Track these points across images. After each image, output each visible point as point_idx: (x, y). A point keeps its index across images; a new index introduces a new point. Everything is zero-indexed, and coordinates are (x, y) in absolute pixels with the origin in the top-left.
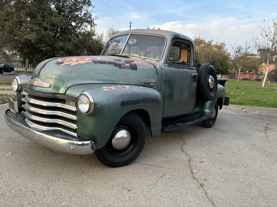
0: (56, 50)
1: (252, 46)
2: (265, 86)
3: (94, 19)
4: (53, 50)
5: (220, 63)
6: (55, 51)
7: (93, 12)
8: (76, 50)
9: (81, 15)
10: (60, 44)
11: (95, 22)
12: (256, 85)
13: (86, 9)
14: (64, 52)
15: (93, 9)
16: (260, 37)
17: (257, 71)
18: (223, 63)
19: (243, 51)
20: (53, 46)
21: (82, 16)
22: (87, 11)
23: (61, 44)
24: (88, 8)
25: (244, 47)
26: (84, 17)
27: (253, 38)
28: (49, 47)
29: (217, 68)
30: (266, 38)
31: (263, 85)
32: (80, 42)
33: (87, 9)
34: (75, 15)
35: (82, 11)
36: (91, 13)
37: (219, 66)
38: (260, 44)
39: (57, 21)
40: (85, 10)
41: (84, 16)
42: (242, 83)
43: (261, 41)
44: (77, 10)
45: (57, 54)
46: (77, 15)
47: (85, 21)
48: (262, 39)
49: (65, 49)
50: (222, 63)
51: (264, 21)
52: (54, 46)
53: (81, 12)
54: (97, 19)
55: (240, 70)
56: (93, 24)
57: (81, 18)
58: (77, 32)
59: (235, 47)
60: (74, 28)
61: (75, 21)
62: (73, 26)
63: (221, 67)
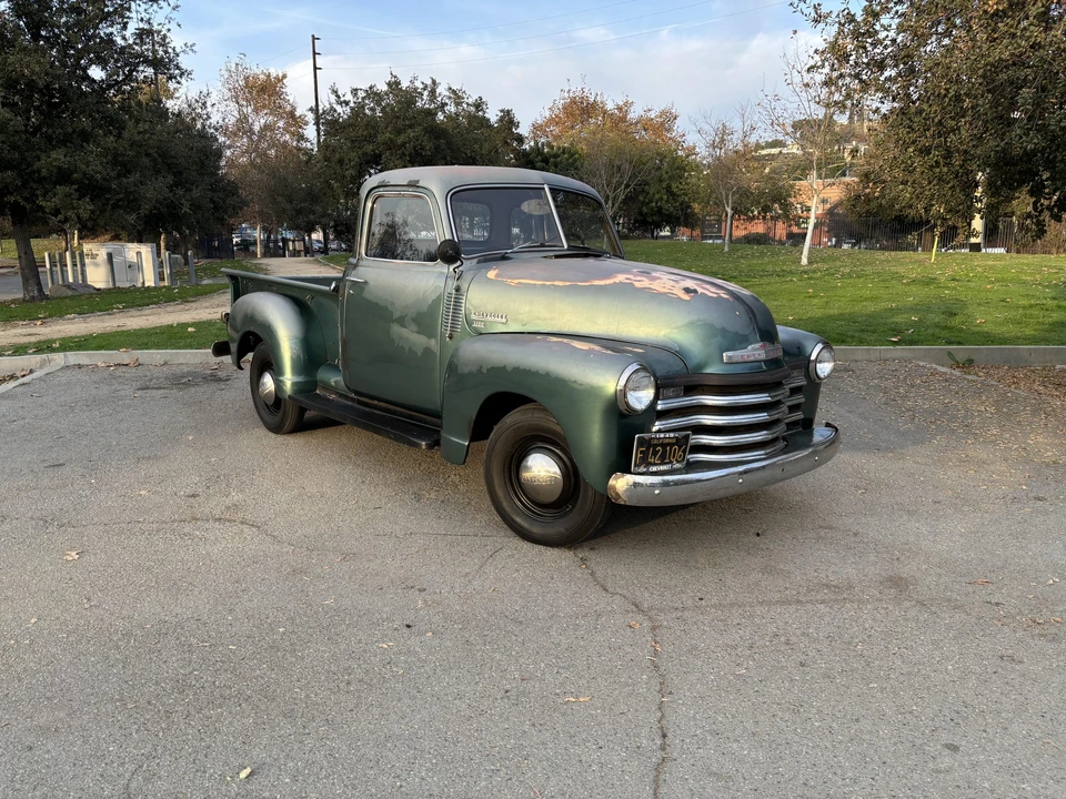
0: (41, 180)
1: (760, 124)
2: (810, 262)
3: (178, 50)
4: (24, 185)
5: (664, 185)
6: (35, 186)
7: (173, 26)
8: (119, 176)
9: (124, 38)
10: (55, 160)
11: (184, 62)
12: (784, 262)
13: (144, 15)
14: (76, 187)
15: (174, 15)
16: (785, 91)
17: (786, 207)
18: (674, 186)
19: (735, 142)
20: (24, 167)
21: (131, 42)
22: (149, 22)
23: (58, 157)
24: (150, 11)
25: (736, 125)
26: (136, 44)
27: (761, 95)
28: (10, 173)
29: (654, 204)
30: (804, 94)
31: (804, 261)
32: (133, 144)
33: (148, 16)
34: (101, 37)
35: (127, 23)
36: (169, 30)
37: (661, 199)
38: (785, 115)
39: (33, 72)
40: (142, 20)
41: (138, 41)
42: (739, 257)
43: (788, 105)
44: (105, 17)
45: (44, 195)
46: (107, 35)
47: (143, 62)
48: (791, 99)
49: (75, 175)
50: (669, 187)
51: (795, 32)
52: (29, 165)
53: (125, 27)
54: (190, 52)
55: (729, 210)
56: (177, 72)
57: (123, 48)
58: (113, 103)
59: (706, 127)
60: (100, 89)
61: (102, 62)
62: (94, 81)
63: (667, 201)
